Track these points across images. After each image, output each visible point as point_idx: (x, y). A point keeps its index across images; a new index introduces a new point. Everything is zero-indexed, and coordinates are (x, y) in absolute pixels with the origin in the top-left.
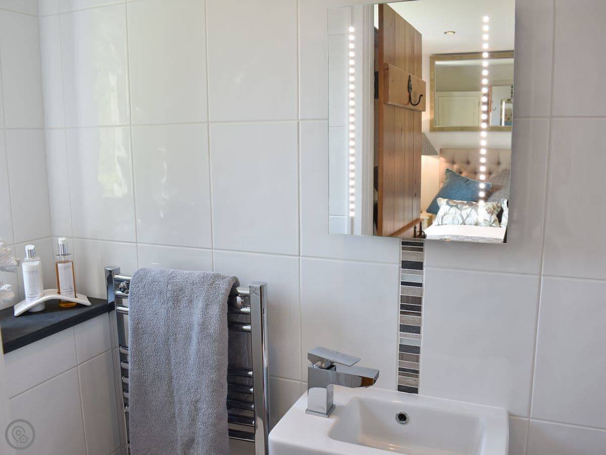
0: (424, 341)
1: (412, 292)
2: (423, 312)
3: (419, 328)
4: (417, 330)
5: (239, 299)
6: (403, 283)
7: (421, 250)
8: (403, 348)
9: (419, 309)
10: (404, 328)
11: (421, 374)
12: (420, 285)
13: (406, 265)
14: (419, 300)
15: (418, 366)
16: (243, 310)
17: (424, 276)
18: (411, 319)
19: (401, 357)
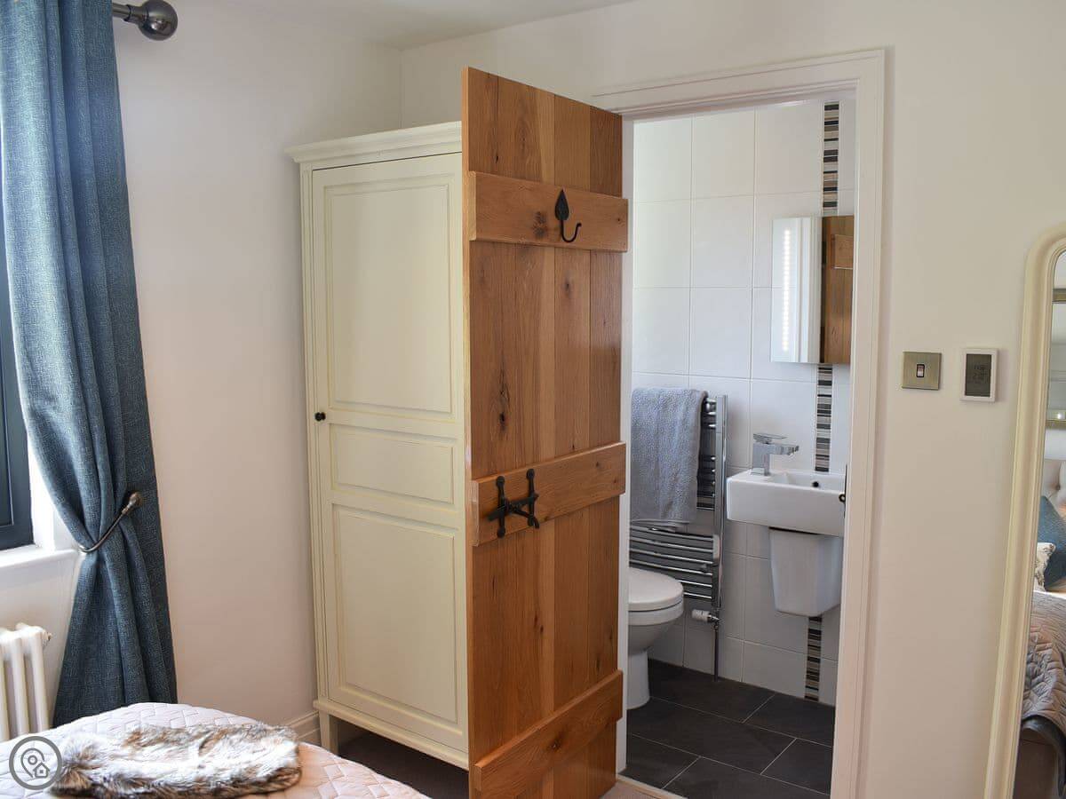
0: (832, 435)
1: (825, 401)
2: (832, 415)
3: (829, 426)
4: (828, 427)
5: (708, 406)
6: (819, 395)
7: (831, 373)
8: (819, 440)
9: (830, 412)
10: (819, 426)
11: (830, 458)
12: (830, 396)
13: (821, 383)
14: (830, 406)
15: (828, 452)
16: (710, 413)
17: (833, 390)
18: (824, 420)
19: (818, 447)
